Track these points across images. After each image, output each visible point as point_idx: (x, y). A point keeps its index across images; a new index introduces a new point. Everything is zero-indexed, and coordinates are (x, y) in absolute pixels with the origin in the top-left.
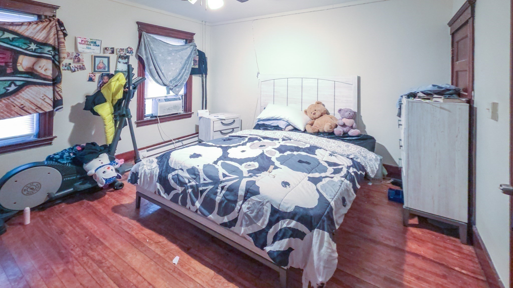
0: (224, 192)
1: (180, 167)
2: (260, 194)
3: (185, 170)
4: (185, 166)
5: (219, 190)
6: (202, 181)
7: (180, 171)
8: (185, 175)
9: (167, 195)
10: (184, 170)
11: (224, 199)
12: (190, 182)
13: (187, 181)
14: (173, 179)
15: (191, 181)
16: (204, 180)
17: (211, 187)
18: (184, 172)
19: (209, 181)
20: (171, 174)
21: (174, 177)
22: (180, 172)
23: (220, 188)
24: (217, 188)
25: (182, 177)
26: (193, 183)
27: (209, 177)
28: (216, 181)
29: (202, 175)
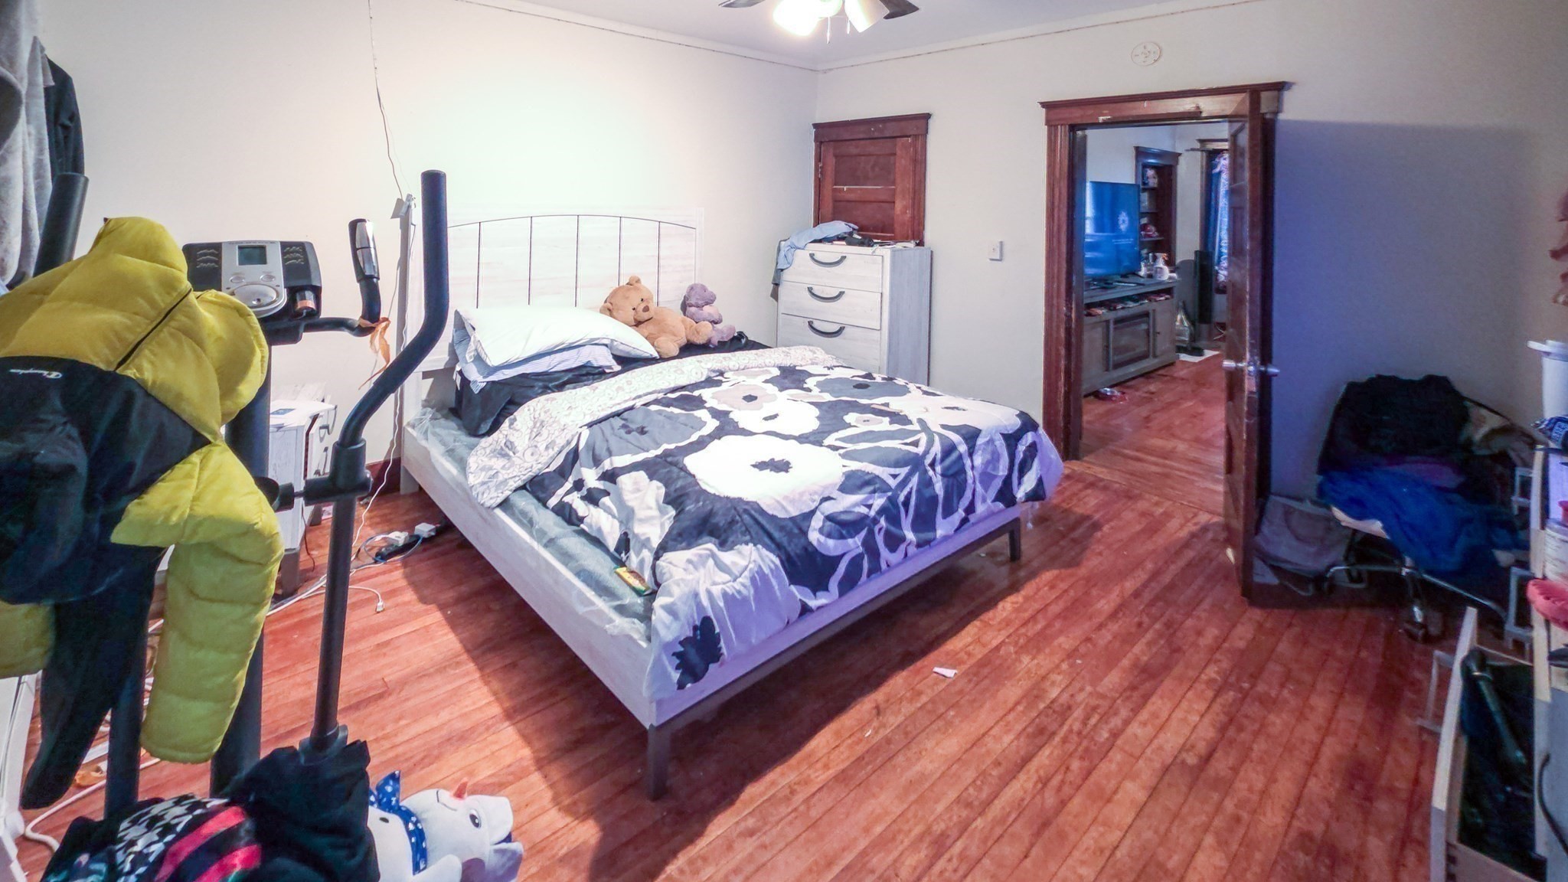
0: (938, 468)
1: (818, 498)
2: (980, 431)
3: (835, 494)
4: (826, 488)
5: (931, 473)
6: (893, 483)
7: (826, 504)
8: (848, 503)
9: (825, 593)
10: (832, 496)
11: (945, 479)
12: (869, 507)
13: (864, 510)
14: (829, 536)
15: (870, 502)
16: (895, 476)
17: (915, 480)
18: (839, 498)
19: (903, 471)
20: (815, 529)
21: (826, 530)
22: (829, 508)
23: (929, 468)
24: (926, 471)
25: (845, 512)
26: (879, 502)
27: (897, 464)
28: (915, 463)
29: (883, 472)
